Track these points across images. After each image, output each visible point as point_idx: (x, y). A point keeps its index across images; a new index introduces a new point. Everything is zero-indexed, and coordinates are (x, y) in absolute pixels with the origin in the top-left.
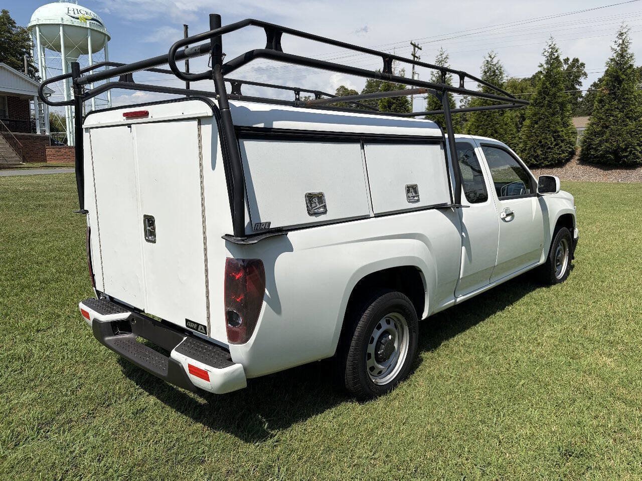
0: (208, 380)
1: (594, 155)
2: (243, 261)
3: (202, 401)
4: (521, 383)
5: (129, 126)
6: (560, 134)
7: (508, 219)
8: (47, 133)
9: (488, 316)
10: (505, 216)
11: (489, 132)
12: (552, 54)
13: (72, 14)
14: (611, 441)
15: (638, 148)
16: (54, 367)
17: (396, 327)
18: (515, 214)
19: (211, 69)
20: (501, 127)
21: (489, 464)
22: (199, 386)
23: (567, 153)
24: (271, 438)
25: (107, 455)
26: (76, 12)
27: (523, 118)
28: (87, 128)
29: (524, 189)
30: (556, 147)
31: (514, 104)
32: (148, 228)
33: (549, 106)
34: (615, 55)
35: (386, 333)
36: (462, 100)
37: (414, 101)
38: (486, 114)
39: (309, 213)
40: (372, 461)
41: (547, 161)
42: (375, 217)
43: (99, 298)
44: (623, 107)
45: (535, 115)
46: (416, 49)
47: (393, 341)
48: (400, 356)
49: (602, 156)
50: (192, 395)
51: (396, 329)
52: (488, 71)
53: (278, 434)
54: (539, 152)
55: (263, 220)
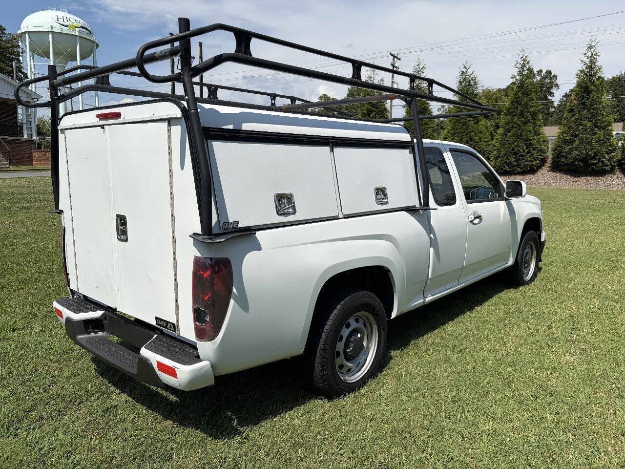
0: (176, 377)
1: (564, 162)
2: (211, 259)
3: (173, 398)
4: (486, 381)
5: (102, 127)
6: (532, 142)
7: (476, 221)
8: (34, 137)
9: (457, 316)
10: (473, 218)
11: (464, 139)
12: (524, 65)
13: (61, 21)
14: (571, 436)
15: (606, 156)
16: (27, 365)
17: (365, 326)
18: (483, 217)
19: (180, 71)
20: (476, 135)
21: (452, 459)
22: (167, 383)
23: (538, 160)
24: (239, 435)
25: (75, 452)
26: (65, 20)
27: (497, 126)
28: (63, 129)
29: (492, 193)
30: (528, 155)
31: (482, 111)
32: (120, 227)
33: (522, 115)
34: (584, 67)
35: (355, 331)
36: (439, 109)
37: (393, 109)
38: (461, 123)
39: (278, 213)
40: (338, 457)
41: (520, 168)
42: (344, 218)
43: (73, 297)
44: (593, 117)
45: (508, 123)
46: (396, 59)
47: (362, 339)
48: (369, 355)
49: (572, 164)
50: (164, 393)
51: (365, 327)
52: (463, 81)
53: (246, 430)
54: (512, 159)
55: (231, 220)
